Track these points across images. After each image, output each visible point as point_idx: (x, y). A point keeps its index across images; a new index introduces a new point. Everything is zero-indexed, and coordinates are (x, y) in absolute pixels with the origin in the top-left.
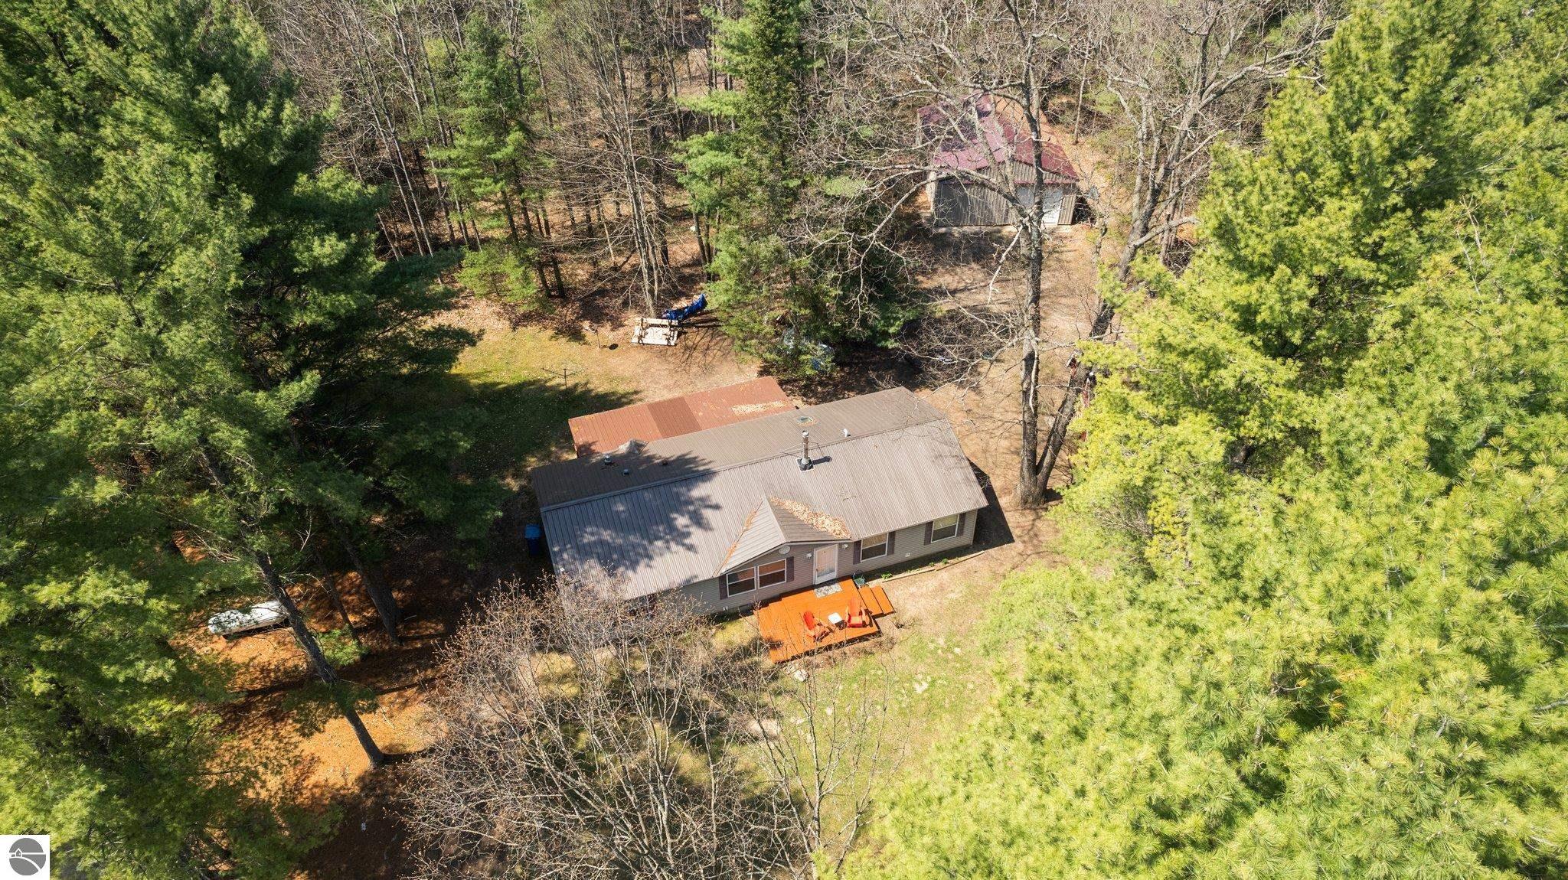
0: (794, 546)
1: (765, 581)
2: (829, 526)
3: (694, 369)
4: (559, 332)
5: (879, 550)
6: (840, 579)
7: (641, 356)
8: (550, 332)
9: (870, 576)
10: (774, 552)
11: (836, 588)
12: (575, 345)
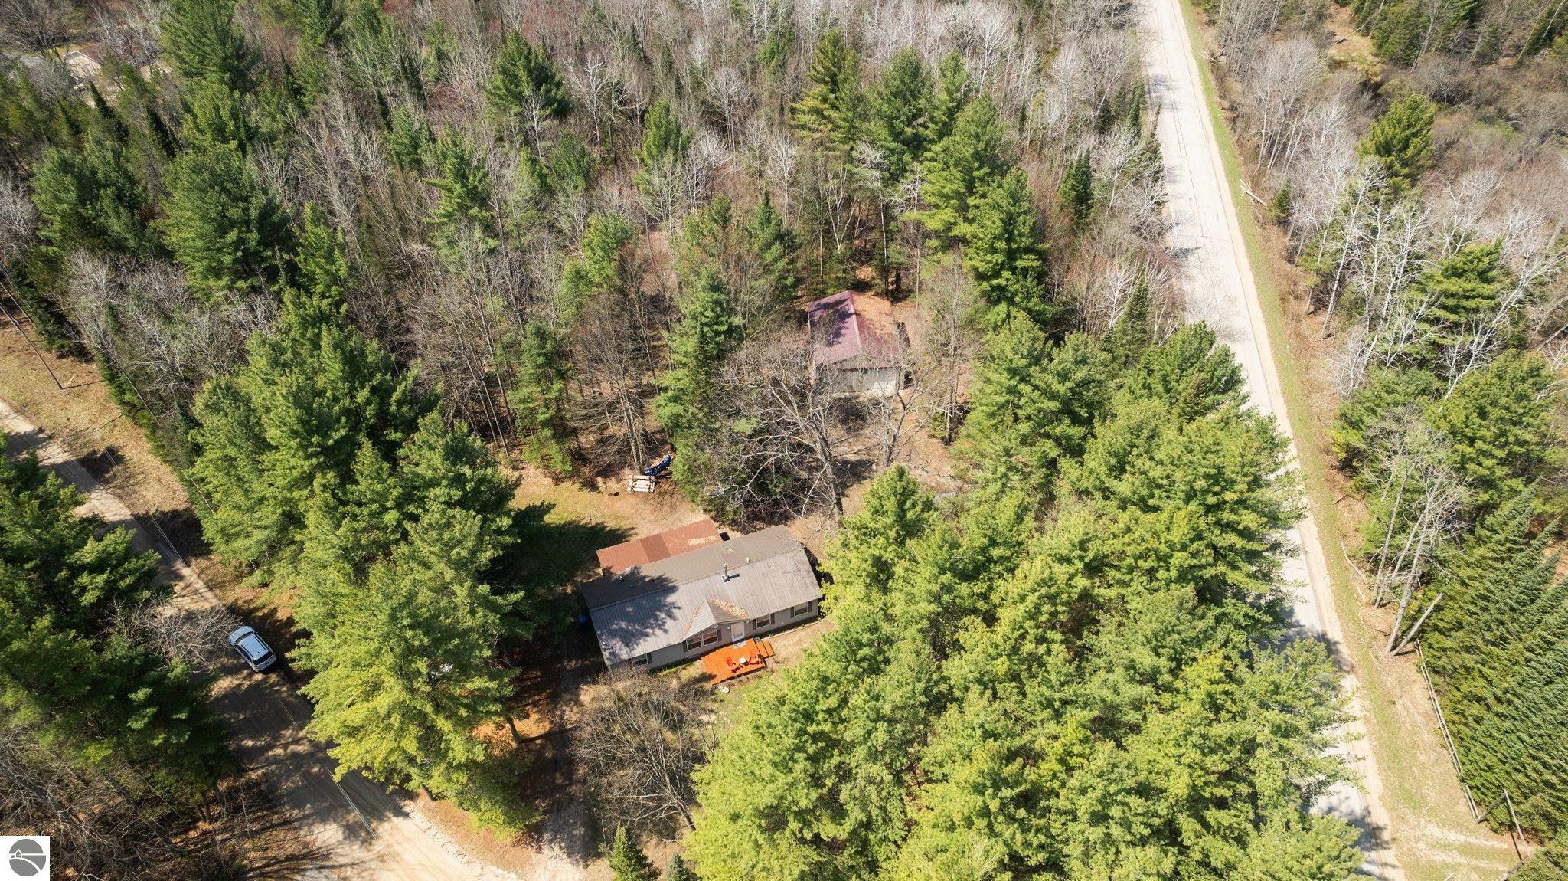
0: (720, 625)
1: (706, 642)
2: (738, 612)
3: (665, 508)
4: (583, 485)
5: (766, 623)
6: (746, 639)
7: (634, 500)
8: (577, 485)
9: (762, 636)
10: (711, 628)
11: (744, 643)
12: (594, 494)
